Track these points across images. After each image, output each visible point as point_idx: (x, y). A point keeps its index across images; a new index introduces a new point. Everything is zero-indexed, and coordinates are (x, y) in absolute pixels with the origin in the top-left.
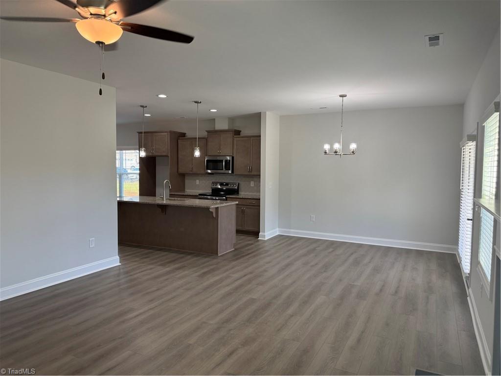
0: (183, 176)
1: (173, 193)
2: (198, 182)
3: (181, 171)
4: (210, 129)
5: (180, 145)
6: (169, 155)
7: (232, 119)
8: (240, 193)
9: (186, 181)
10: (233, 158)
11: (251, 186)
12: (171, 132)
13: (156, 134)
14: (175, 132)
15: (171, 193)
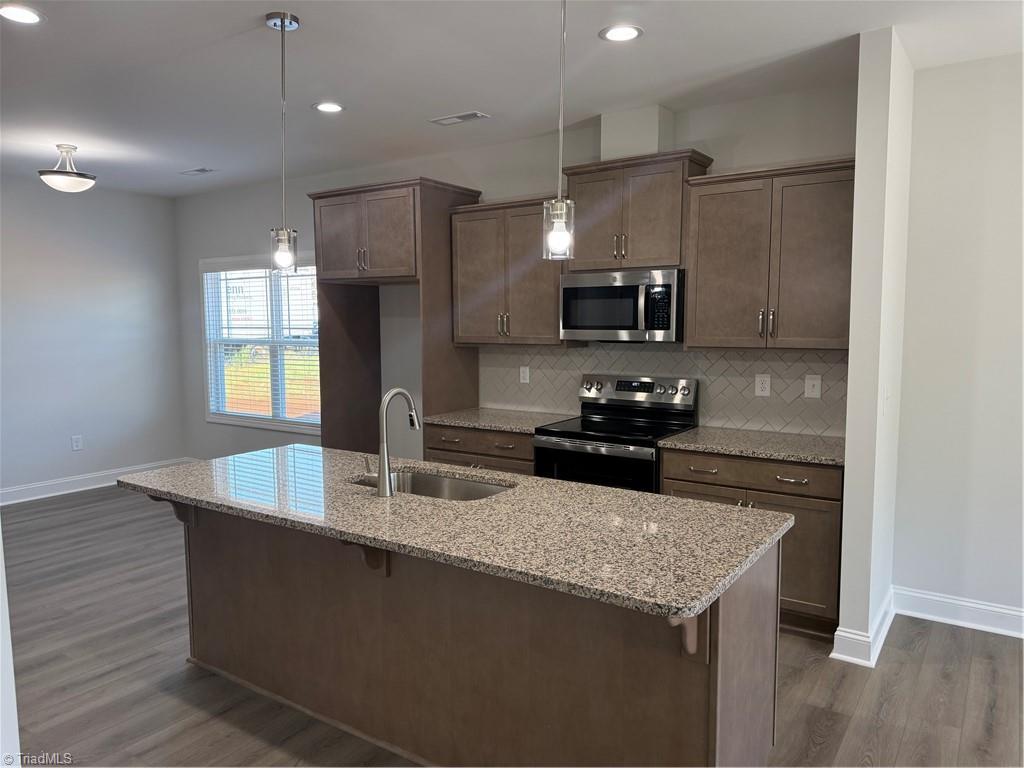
0: (470, 353)
1: (436, 420)
2: (525, 374)
3: (466, 331)
4: (582, 158)
5: (458, 237)
6: (420, 276)
7: (674, 110)
8: (701, 422)
9: (482, 370)
10: (682, 275)
11: (758, 392)
12: (423, 183)
13: (368, 197)
14: (440, 188)
15: (429, 420)
